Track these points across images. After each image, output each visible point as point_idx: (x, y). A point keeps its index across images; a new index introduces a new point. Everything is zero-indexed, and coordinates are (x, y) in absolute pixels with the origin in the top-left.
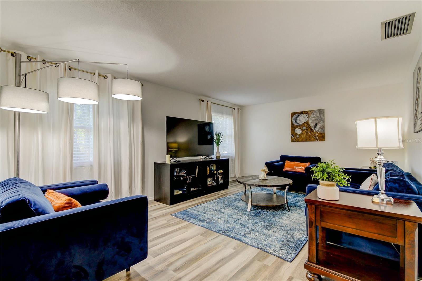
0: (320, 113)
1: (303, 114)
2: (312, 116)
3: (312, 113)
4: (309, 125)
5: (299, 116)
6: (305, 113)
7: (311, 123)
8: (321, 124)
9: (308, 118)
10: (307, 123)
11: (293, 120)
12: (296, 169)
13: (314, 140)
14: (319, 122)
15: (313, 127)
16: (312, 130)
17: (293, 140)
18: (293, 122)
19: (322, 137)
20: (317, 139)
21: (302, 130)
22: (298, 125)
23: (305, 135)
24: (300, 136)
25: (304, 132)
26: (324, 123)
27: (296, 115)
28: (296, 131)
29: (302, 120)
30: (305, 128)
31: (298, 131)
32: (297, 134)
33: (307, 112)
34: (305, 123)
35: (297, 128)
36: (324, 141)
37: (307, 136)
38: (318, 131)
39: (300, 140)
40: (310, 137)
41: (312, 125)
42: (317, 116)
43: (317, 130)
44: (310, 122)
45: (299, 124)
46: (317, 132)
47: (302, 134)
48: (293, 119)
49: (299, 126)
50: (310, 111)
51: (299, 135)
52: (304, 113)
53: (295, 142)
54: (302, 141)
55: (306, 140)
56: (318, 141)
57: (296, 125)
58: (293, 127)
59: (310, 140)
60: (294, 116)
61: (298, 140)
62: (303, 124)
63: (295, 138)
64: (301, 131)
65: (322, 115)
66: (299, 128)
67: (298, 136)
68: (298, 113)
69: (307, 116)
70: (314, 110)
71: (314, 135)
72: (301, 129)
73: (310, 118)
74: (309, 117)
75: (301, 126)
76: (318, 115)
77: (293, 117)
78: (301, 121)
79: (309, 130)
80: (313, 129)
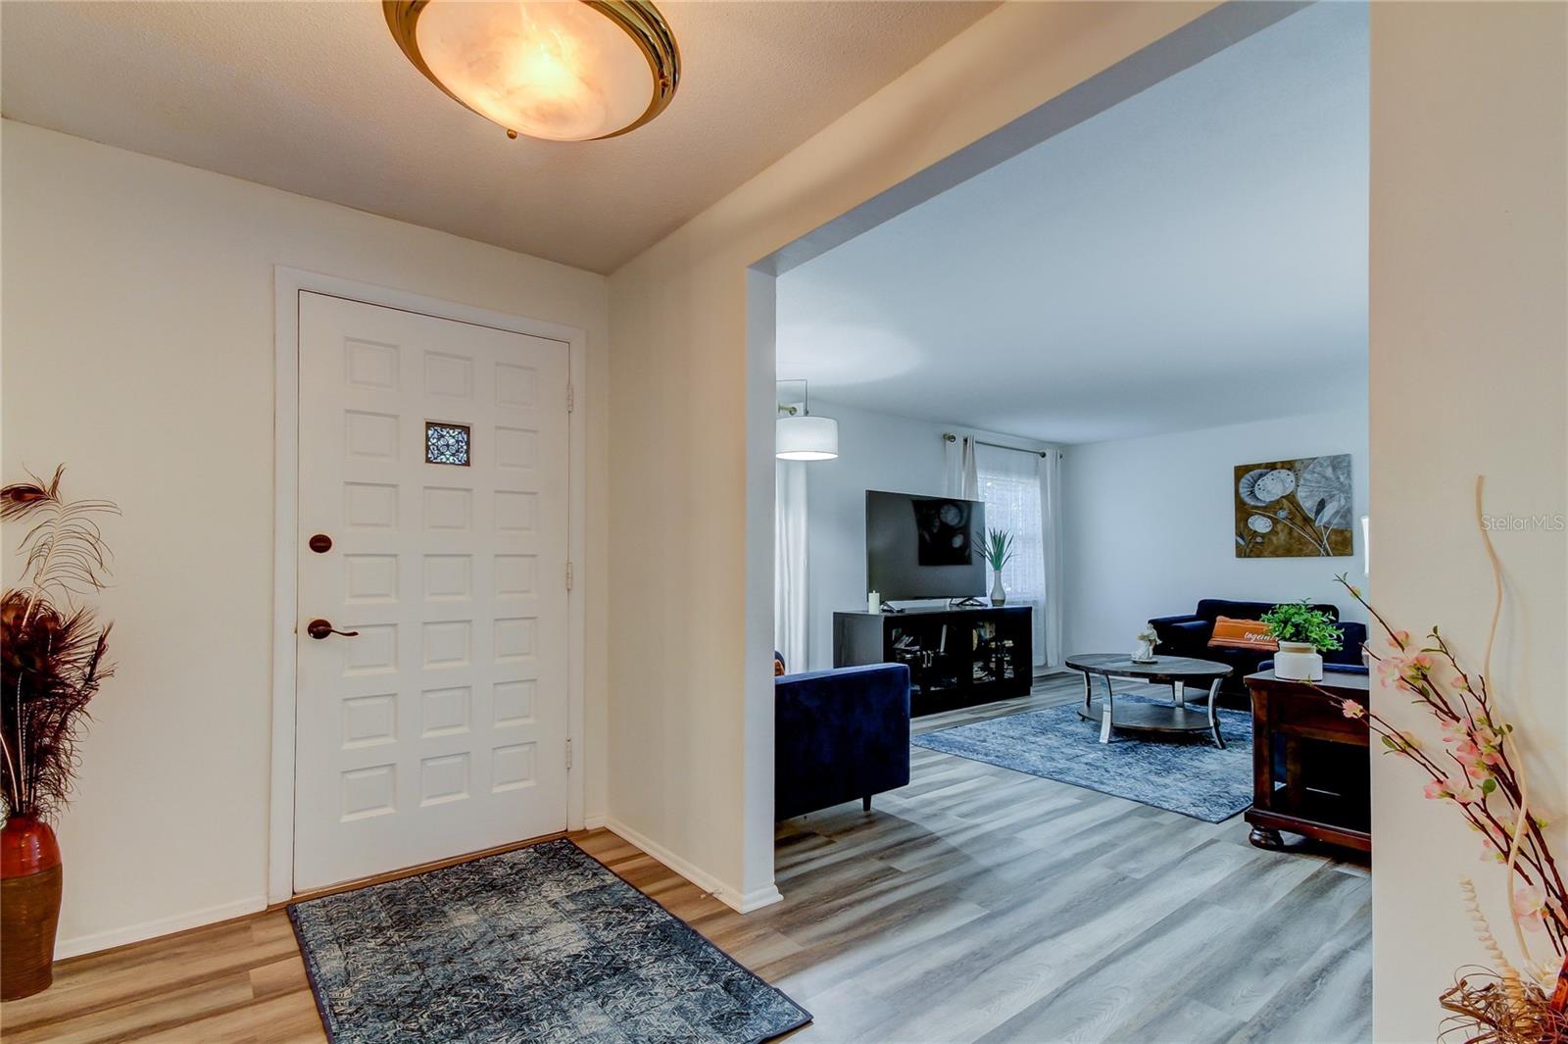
0: (1334, 468)
1: (1276, 469)
2: (1308, 476)
3: (1306, 467)
4: (1299, 506)
5: (1261, 475)
6: (1282, 468)
7: (1306, 497)
8: (1340, 500)
9: (1294, 483)
10: (1291, 498)
11: (1241, 490)
12: (1252, 641)
13: (1315, 553)
14: (1332, 497)
15: (1310, 510)
16: (1307, 520)
17: (1241, 553)
18: (1242, 495)
19: (1342, 543)
20: (1325, 550)
21: (1275, 522)
22: (1259, 504)
23: (1282, 536)
24: (1266, 540)
25: (1279, 527)
26: (1348, 499)
27: (1251, 473)
28: (1253, 524)
29: (1272, 488)
30: (1282, 514)
31: (1260, 524)
32: (1256, 532)
33: (1289, 465)
34: (1282, 497)
35: (1256, 513)
36: (1352, 555)
37: (1290, 539)
38: (1329, 523)
39: (1266, 554)
40: (1301, 544)
41: (1308, 505)
42: (1324, 477)
43: (1325, 520)
44: (1301, 495)
45: (1264, 502)
46: (1326, 528)
47: (1273, 532)
48: (1241, 485)
49: (1265, 508)
50: (1302, 461)
51: (1263, 536)
52: (1279, 466)
53: (1249, 557)
54: (1275, 554)
55: (1288, 552)
56: (1328, 555)
57: (1253, 503)
58: (1243, 511)
59: (1300, 553)
60: (1247, 476)
61: (1261, 552)
62: (1278, 502)
63: (1250, 546)
64: (1269, 522)
65: (1343, 474)
66: (1264, 516)
67: (1259, 540)
68: (1259, 466)
69: (1292, 477)
70: (1315, 459)
71: (1314, 536)
72: (1269, 517)
73: (1302, 482)
74: (1297, 479)
75: (1269, 509)
76: (1329, 472)
77: (1243, 480)
78: (1269, 492)
79: (1299, 520)
80: (1312, 516)
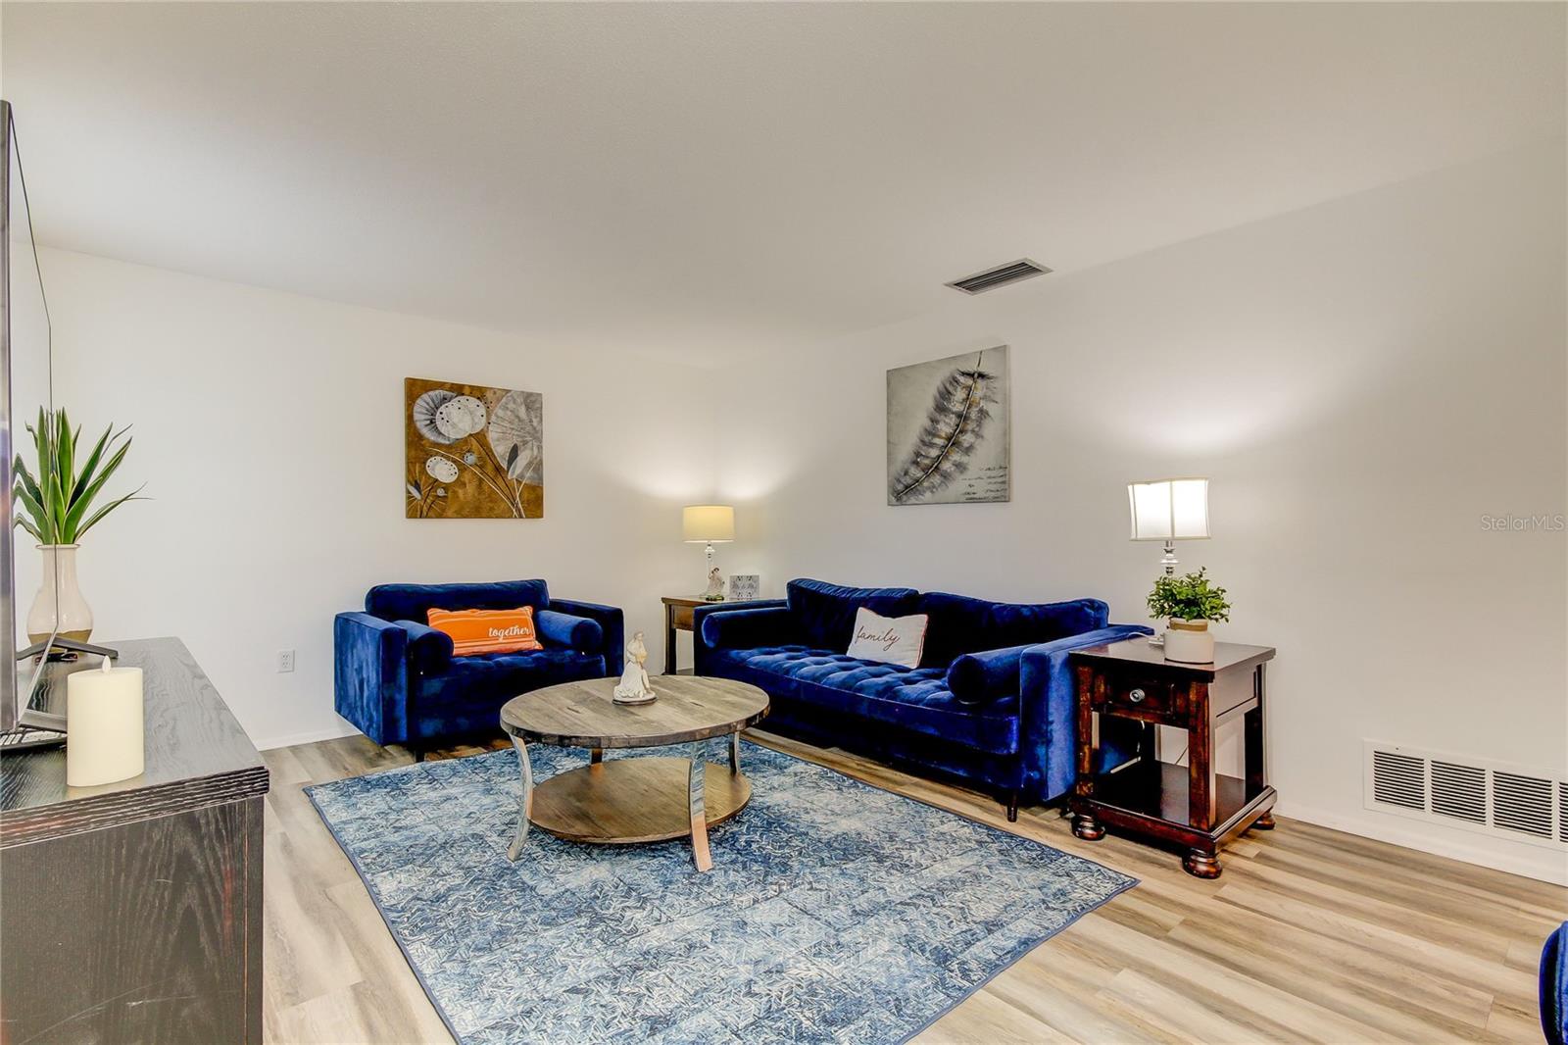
0: (528, 408)
1: (463, 394)
2: (500, 413)
3: (499, 400)
4: (491, 451)
5: (444, 399)
6: (471, 394)
7: (498, 440)
8: (532, 449)
9: (484, 419)
10: (480, 437)
11: (417, 417)
12: (501, 640)
13: (506, 515)
14: (525, 443)
15: (502, 457)
16: (498, 469)
17: (414, 511)
18: (418, 424)
19: (533, 505)
20: (518, 510)
21: (462, 468)
22: (441, 441)
23: (471, 489)
24: (450, 494)
25: (467, 477)
26: (540, 448)
27: (431, 393)
28: (433, 470)
29: (459, 420)
30: (471, 459)
31: (442, 470)
32: (437, 480)
33: (479, 393)
34: (471, 435)
35: (437, 454)
36: (542, 517)
37: (479, 494)
38: (522, 476)
39: (449, 513)
40: (491, 501)
41: (501, 450)
42: (518, 417)
43: (518, 471)
44: (492, 436)
45: (449, 439)
46: (520, 483)
47: (460, 482)
48: (416, 408)
49: (449, 447)
50: (494, 391)
51: (446, 487)
52: (467, 391)
53: (427, 517)
54: (461, 514)
55: (477, 512)
56: (521, 517)
57: (432, 438)
58: (418, 449)
59: (491, 514)
60: (425, 396)
61: (443, 510)
62: (465, 441)
63: (428, 501)
64: (454, 469)
65: (536, 417)
66: (448, 458)
67: (441, 492)
68: (441, 385)
69: (482, 410)
70: (510, 391)
71: (507, 492)
72: (454, 461)
73: (493, 418)
74: (489, 415)
75: (454, 450)
76: (522, 412)
77: (419, 401)
78: (454, 426)
79: (490, 469)
80: (504, 465)
